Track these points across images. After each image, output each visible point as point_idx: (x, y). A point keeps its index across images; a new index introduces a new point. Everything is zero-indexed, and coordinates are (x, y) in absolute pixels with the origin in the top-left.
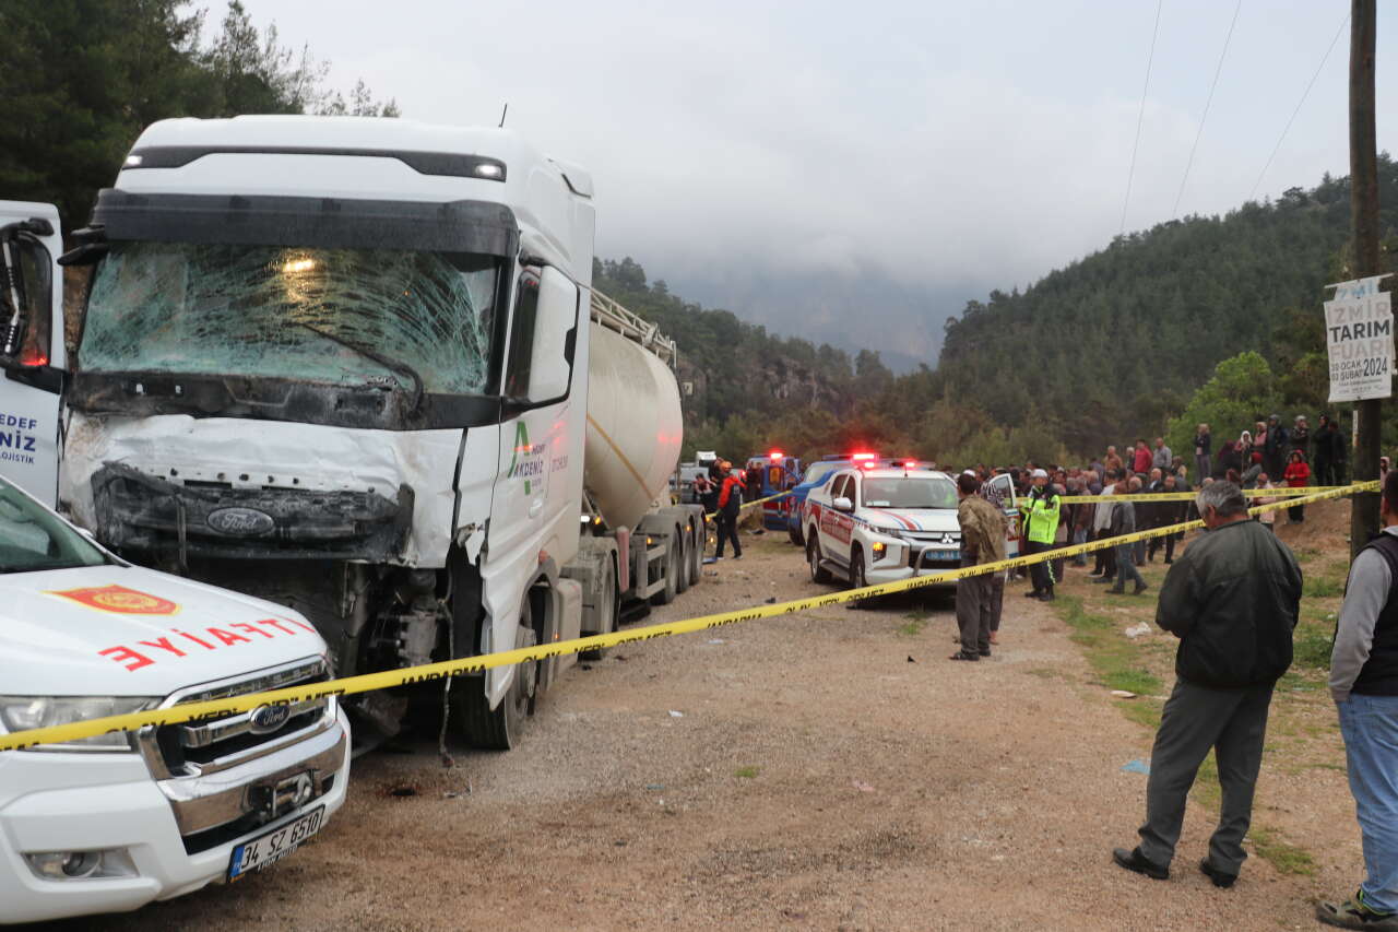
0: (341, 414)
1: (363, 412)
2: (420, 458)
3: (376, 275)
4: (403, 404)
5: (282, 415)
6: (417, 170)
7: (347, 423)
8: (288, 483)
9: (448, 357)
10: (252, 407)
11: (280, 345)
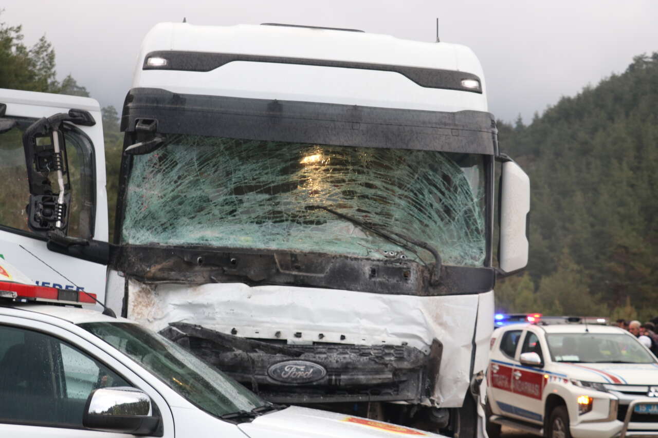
0: (375, 283)
1: (393, 281)
2: (446, 318)
3: (391, 169)
4: (425, 274)
5: (323, 284)
6: (417, 83)
7: (379, 290)
8: (337, 340)
9: (451, 236)
10: (295, 276)
11: (303, 225)
